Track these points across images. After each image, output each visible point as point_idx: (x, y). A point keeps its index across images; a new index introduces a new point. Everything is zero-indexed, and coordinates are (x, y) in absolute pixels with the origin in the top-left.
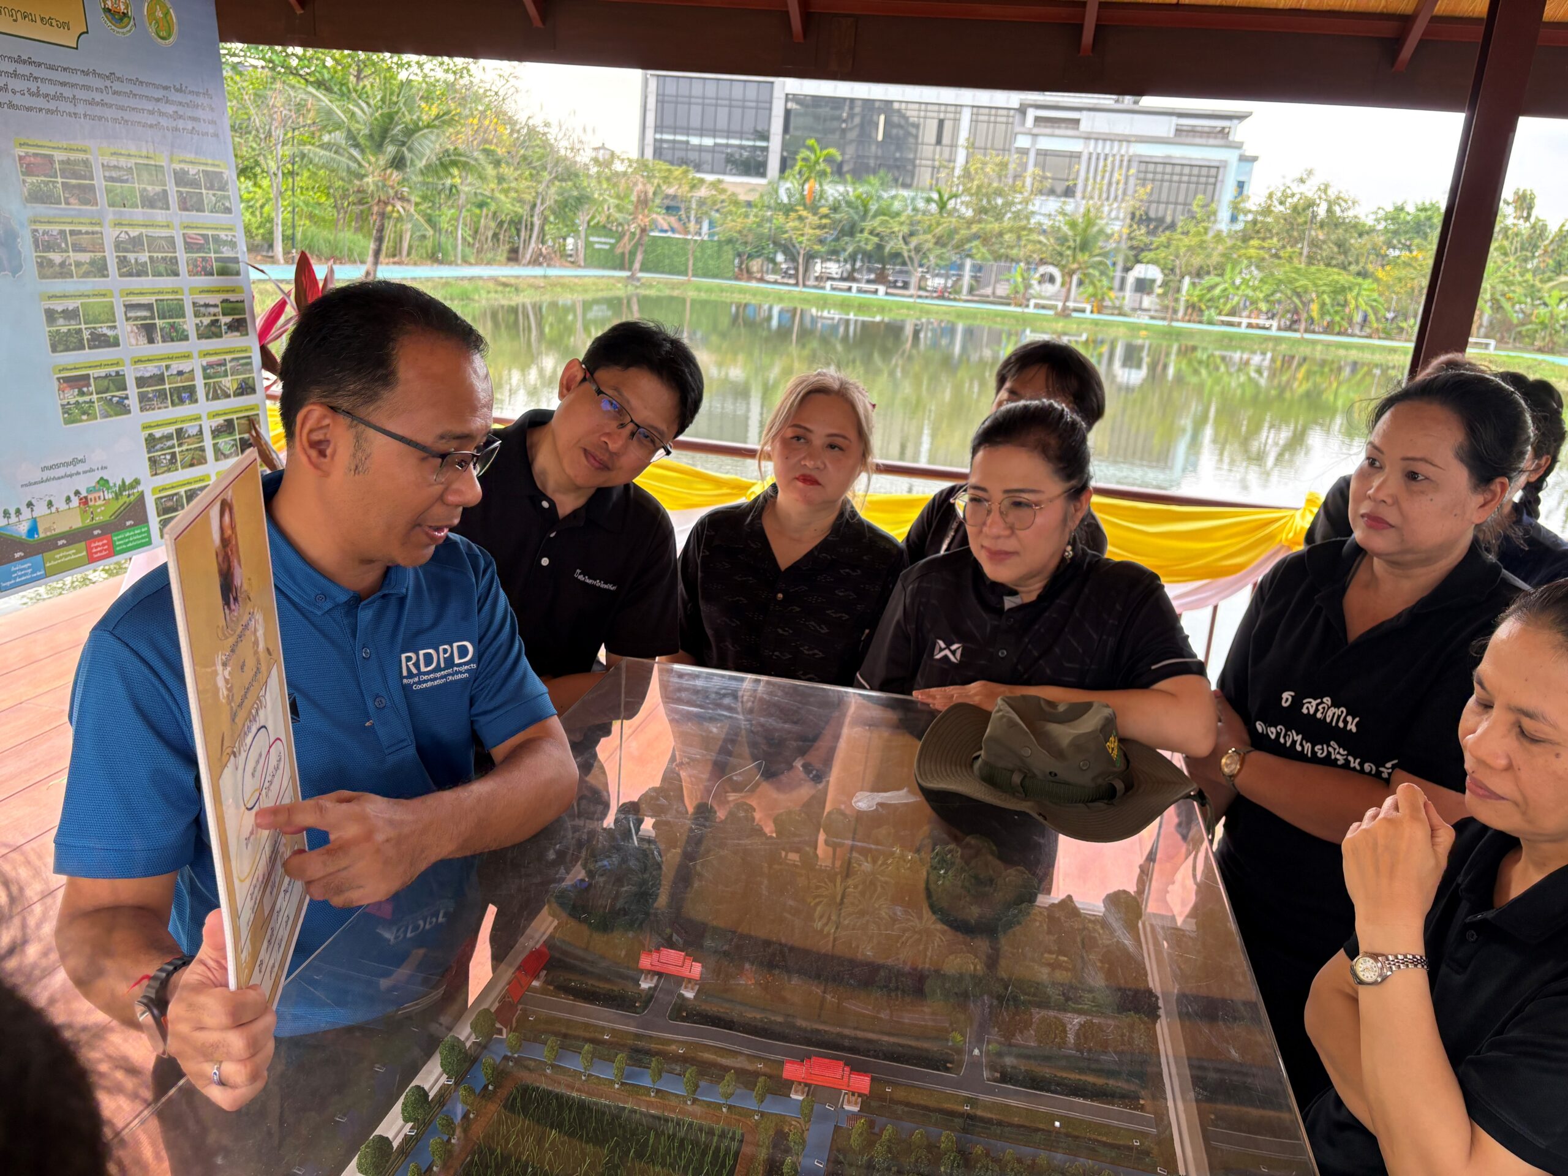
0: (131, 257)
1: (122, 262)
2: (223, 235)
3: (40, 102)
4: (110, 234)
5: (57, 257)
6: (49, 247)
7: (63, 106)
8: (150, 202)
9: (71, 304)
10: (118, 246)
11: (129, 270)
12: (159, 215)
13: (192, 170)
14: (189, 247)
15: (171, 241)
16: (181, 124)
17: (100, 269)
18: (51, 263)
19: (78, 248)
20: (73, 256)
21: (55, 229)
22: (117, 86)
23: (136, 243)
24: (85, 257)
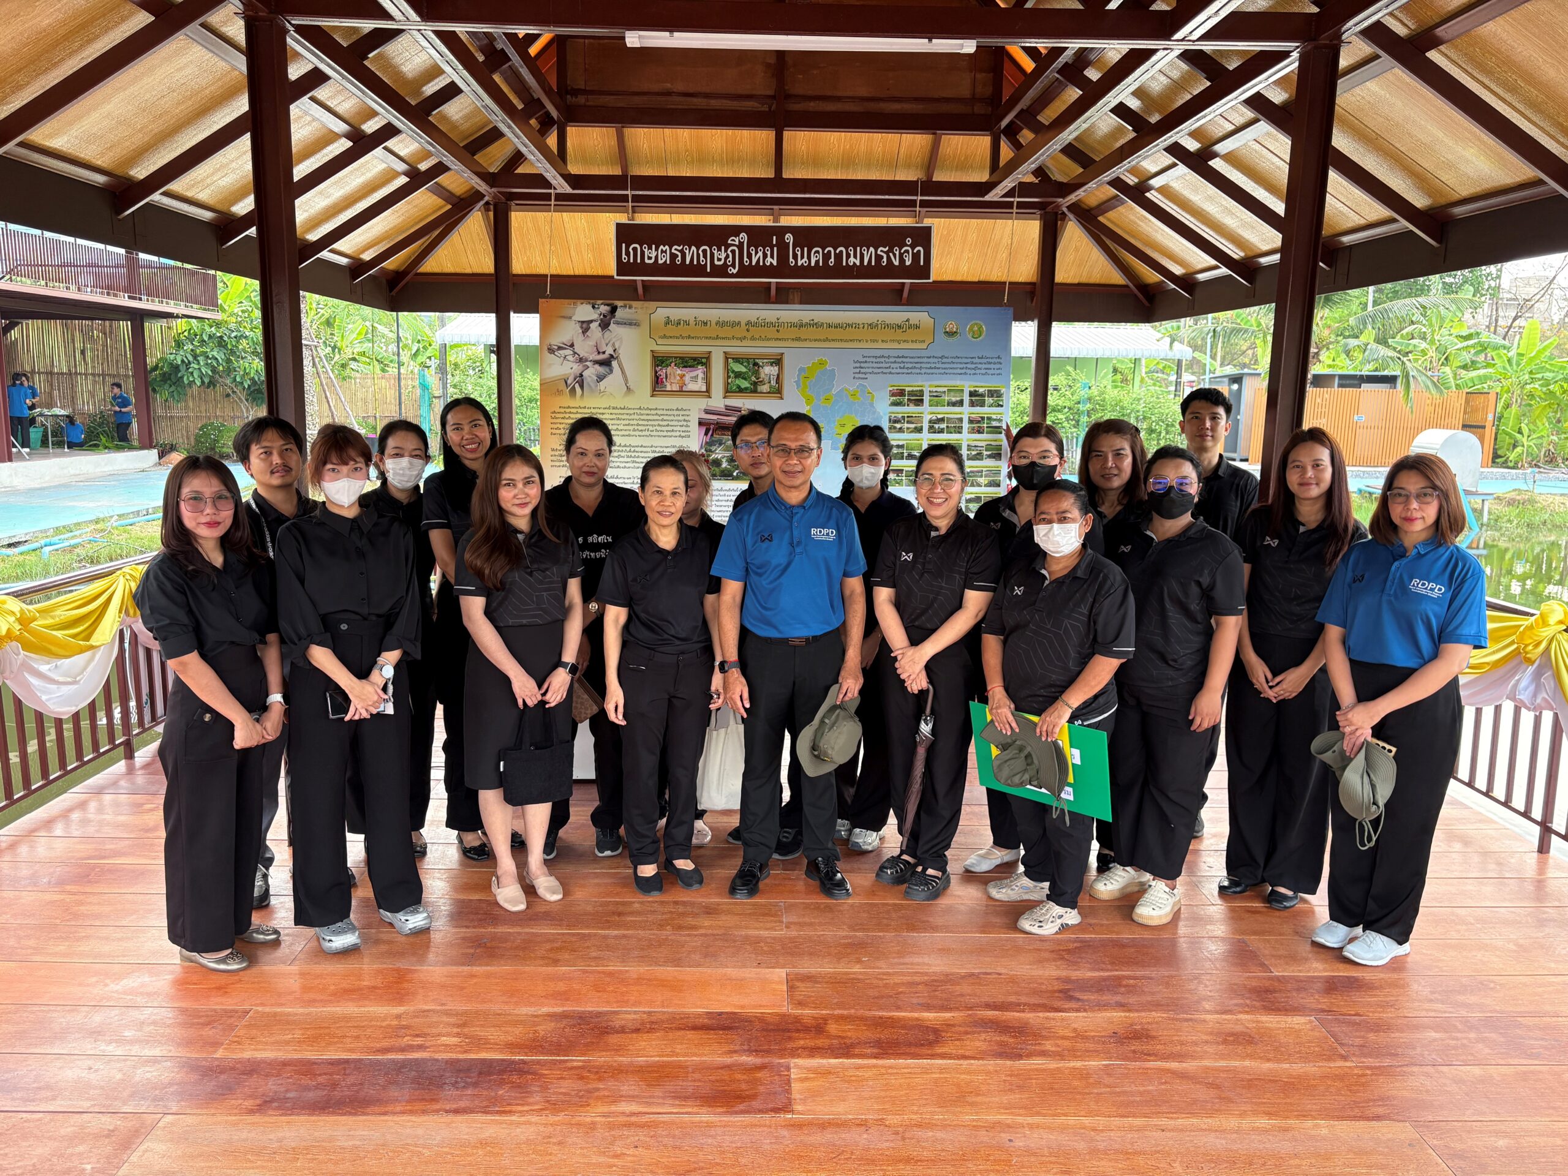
0: (936, 426)
1: (931, 428)
2: (994, 417)
3: (905, 371)
4: (927, 418)
5: (898, 426)
6: (896, 422)
7: (914, 371)
8: (954, 404)
9: (901, 443)
10: (930, 422)
11: (932, 430)
12: (957, 409)
13: (981, 390)
14: (971, 421)
15: (961, 420)
16: (978, 371)
17: (919, 430)
18: (895, 428)
19: (908, 422)
20: (906, 425)
21: (900, 416)
22: (944, 360)
23: (942, 420)
24: (913, 426)
